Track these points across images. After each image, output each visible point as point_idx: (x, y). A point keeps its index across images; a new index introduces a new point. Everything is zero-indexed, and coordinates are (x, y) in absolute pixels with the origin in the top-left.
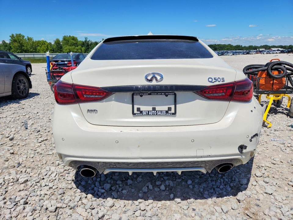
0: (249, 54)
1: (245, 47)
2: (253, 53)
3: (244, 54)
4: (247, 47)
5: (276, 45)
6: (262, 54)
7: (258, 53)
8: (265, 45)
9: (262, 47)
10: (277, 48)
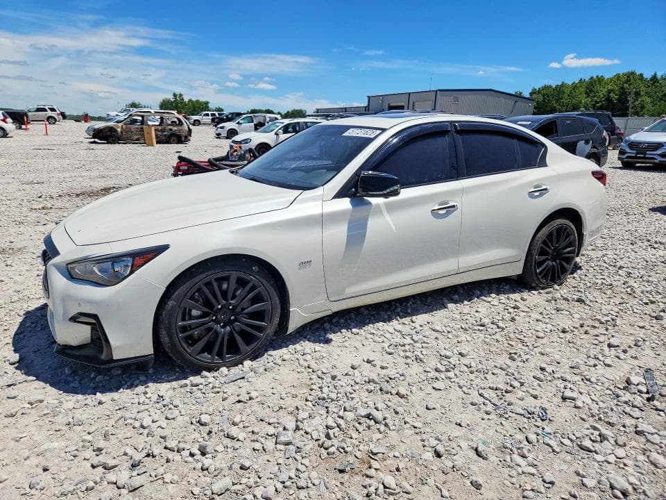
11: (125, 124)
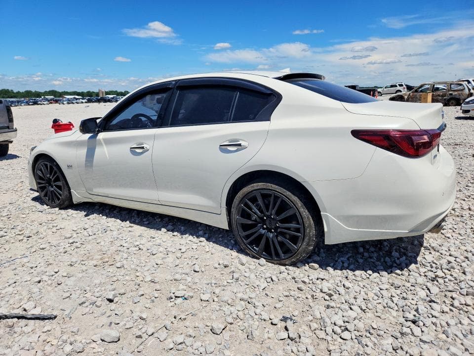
0: (38, 104)
1: (18, 92)
2: (45, 103)
3: (29, 105)
4: (23, 93)
5: (69, 91)
6: (62, 105)
7: (51, 103)
8: (52, 91)
9: (47, 93)
10: (71, 95)
11: (412, 92)
